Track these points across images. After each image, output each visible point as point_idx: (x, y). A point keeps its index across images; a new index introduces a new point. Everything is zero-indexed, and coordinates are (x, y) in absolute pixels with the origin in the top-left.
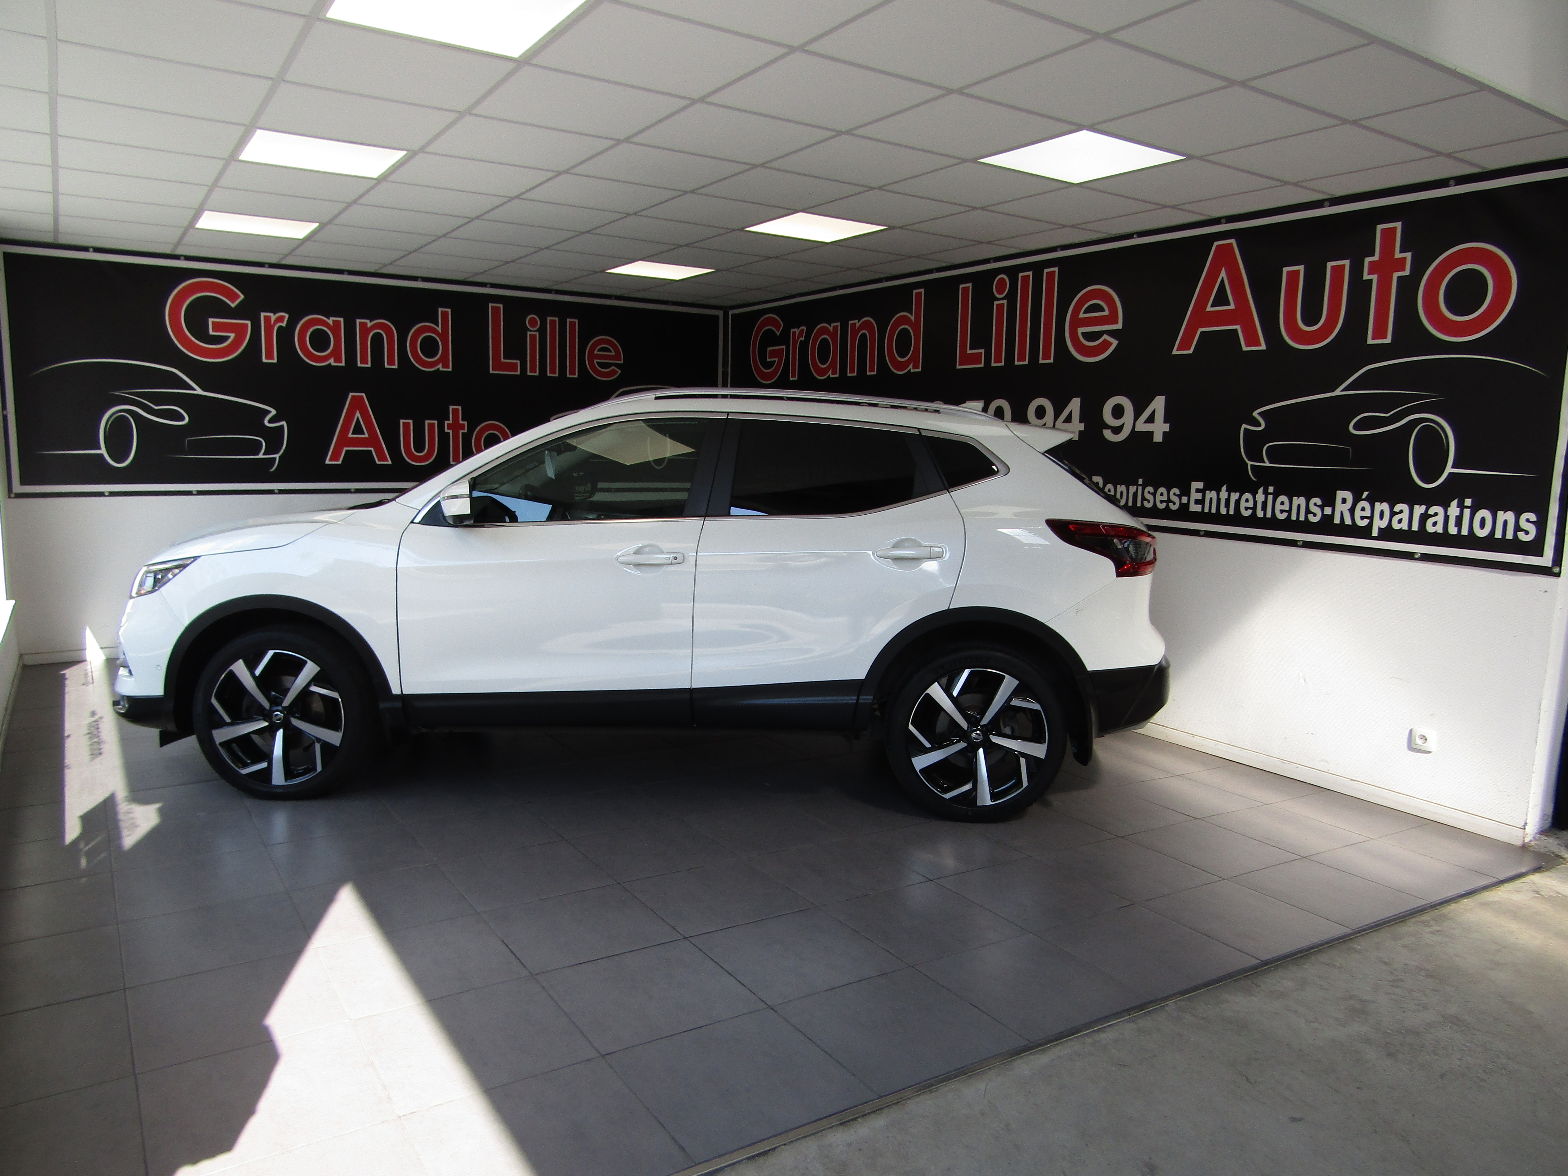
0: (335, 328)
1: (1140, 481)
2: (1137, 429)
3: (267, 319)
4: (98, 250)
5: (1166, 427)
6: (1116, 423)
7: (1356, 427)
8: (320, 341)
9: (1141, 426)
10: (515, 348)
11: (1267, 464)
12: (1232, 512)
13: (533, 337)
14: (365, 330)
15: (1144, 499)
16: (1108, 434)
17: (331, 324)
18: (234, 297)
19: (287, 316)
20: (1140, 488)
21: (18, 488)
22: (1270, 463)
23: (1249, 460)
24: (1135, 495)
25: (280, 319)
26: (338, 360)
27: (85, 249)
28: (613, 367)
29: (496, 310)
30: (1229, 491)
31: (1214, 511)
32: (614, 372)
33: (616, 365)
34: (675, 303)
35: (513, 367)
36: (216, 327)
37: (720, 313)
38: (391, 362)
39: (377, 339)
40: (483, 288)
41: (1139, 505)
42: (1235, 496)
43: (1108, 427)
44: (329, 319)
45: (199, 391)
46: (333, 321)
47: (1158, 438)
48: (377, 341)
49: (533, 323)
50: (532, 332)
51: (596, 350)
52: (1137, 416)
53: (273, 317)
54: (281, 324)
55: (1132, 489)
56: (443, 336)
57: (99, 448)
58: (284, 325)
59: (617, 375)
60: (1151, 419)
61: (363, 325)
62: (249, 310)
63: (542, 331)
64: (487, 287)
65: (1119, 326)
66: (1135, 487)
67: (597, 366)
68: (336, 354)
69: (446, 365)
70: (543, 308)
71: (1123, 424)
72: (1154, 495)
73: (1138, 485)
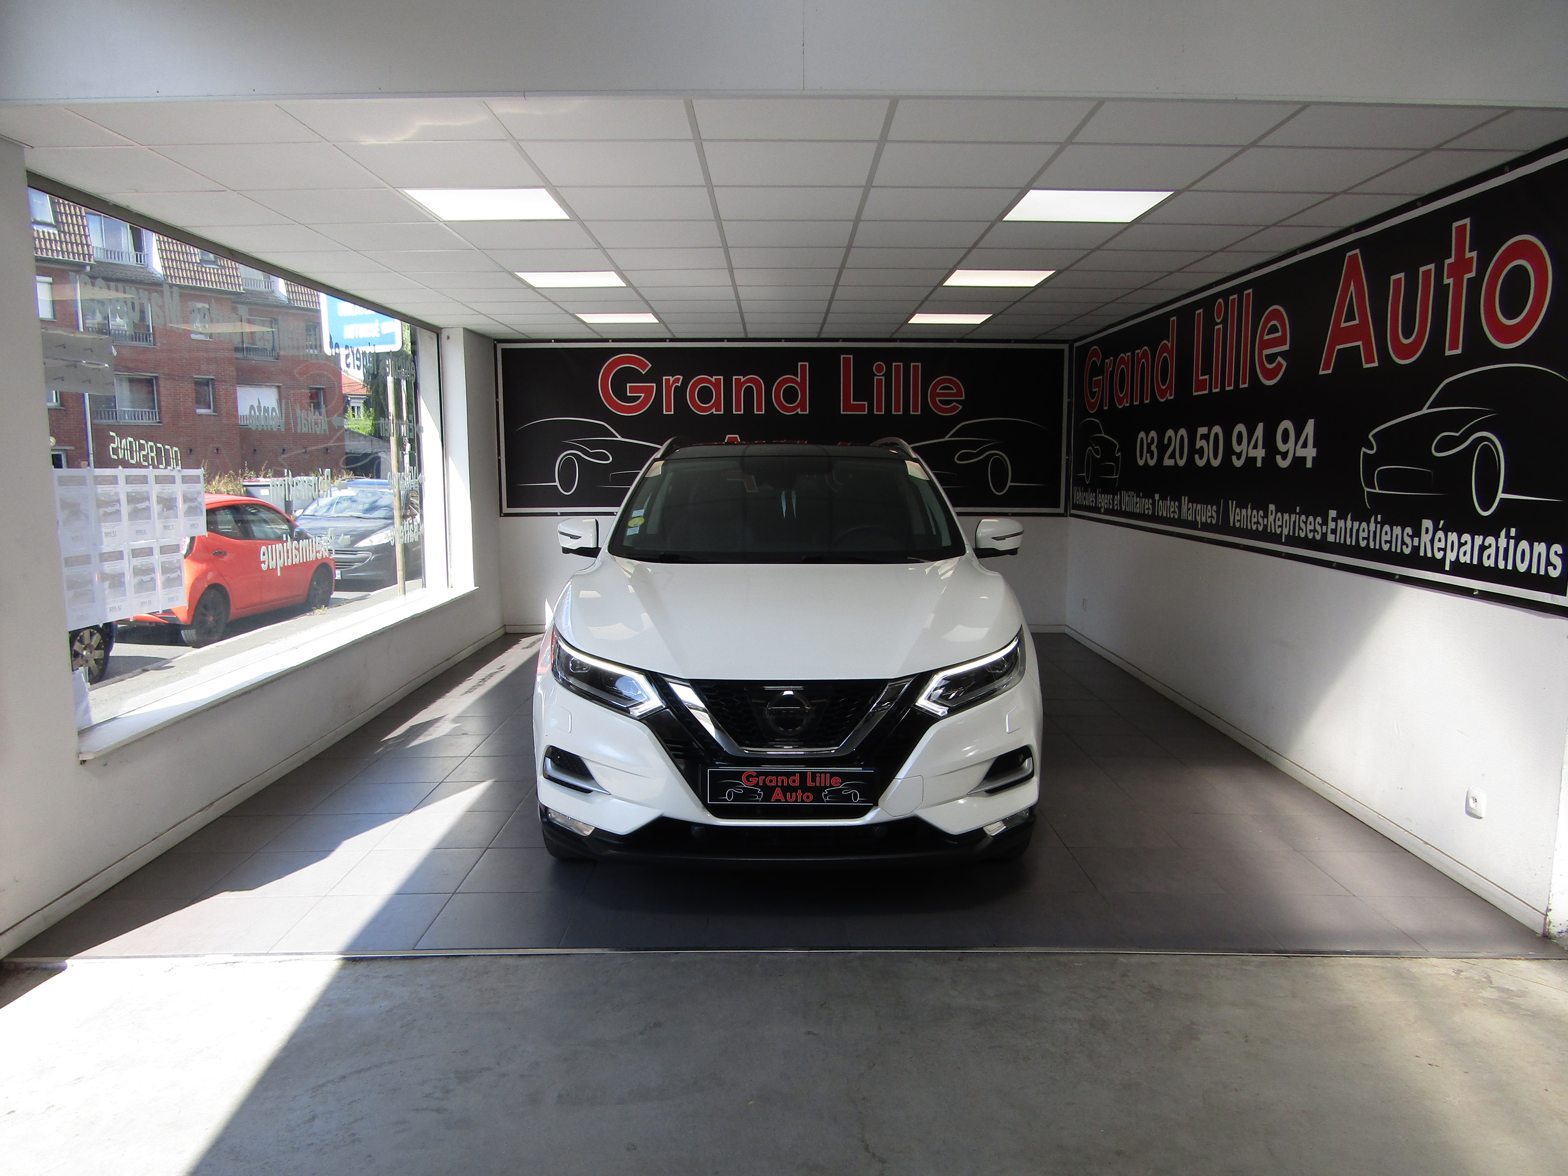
0: (717, 384)
1: (1298, 509)
2: (1296, 455)
3: (668, 381)
4: (557, 341)
5: (1315, 453)
6: (1284, 448)
7: (1436, 448)
8: (705, 396)
9: (1299, 452)
10: (864, 391)
11: (1377, 491)
12: (1354, 544)
13: (879, 381)
14: (739, 384)
15: (1299, 528)
16: (1279, 460)
17: (714, 381)
18: (644, 366)
19: (681, 378)
20: (1297, 517)
21: (506, 510)
22: (1380, 489)
23: (1366, 487)
24: (1295, 523)
25: (677, 381)
26: (718, 410)
27: (549, 341)
28: (954, 404)
29: (847, 360)
30: (1353, 520)
31: (1342, 542)
32: (955, 408)
33: (958, 401)
34: (1017, 341)
35: (862, 408)
36: (633, 390)
37: (1065, 347)
38: (759, 409)
39: (749, 391)
40: (837, 343)
41: (1296, 534)
42: (1356, 524)
43: (1279, 453)
44: (712, 378)
45: (620, 438)
46: (715, 379)
47: (1309, 464)
48: (749, 392)
49: (879, 369)
50: (879, 377)
51: (939, 389)
52: (1297, 441)
53: (672, 379)
54: (677, 384)
55: (1293, 518)
56: (802, 385)
57: (555, 482)
58: (679, 385)
59: (958, 411)
60: (1305, 445)
61: (737, 380)
62: (654, 376)
63: (888, 375)
64: (839, 342)
65: (1286, 348)
67: (939, 403)
68: (717, 405)
69: (803, 409)
70: (889, 356)
71: (1288, 450)
72: (1306, 523)
73: (1296, 514)
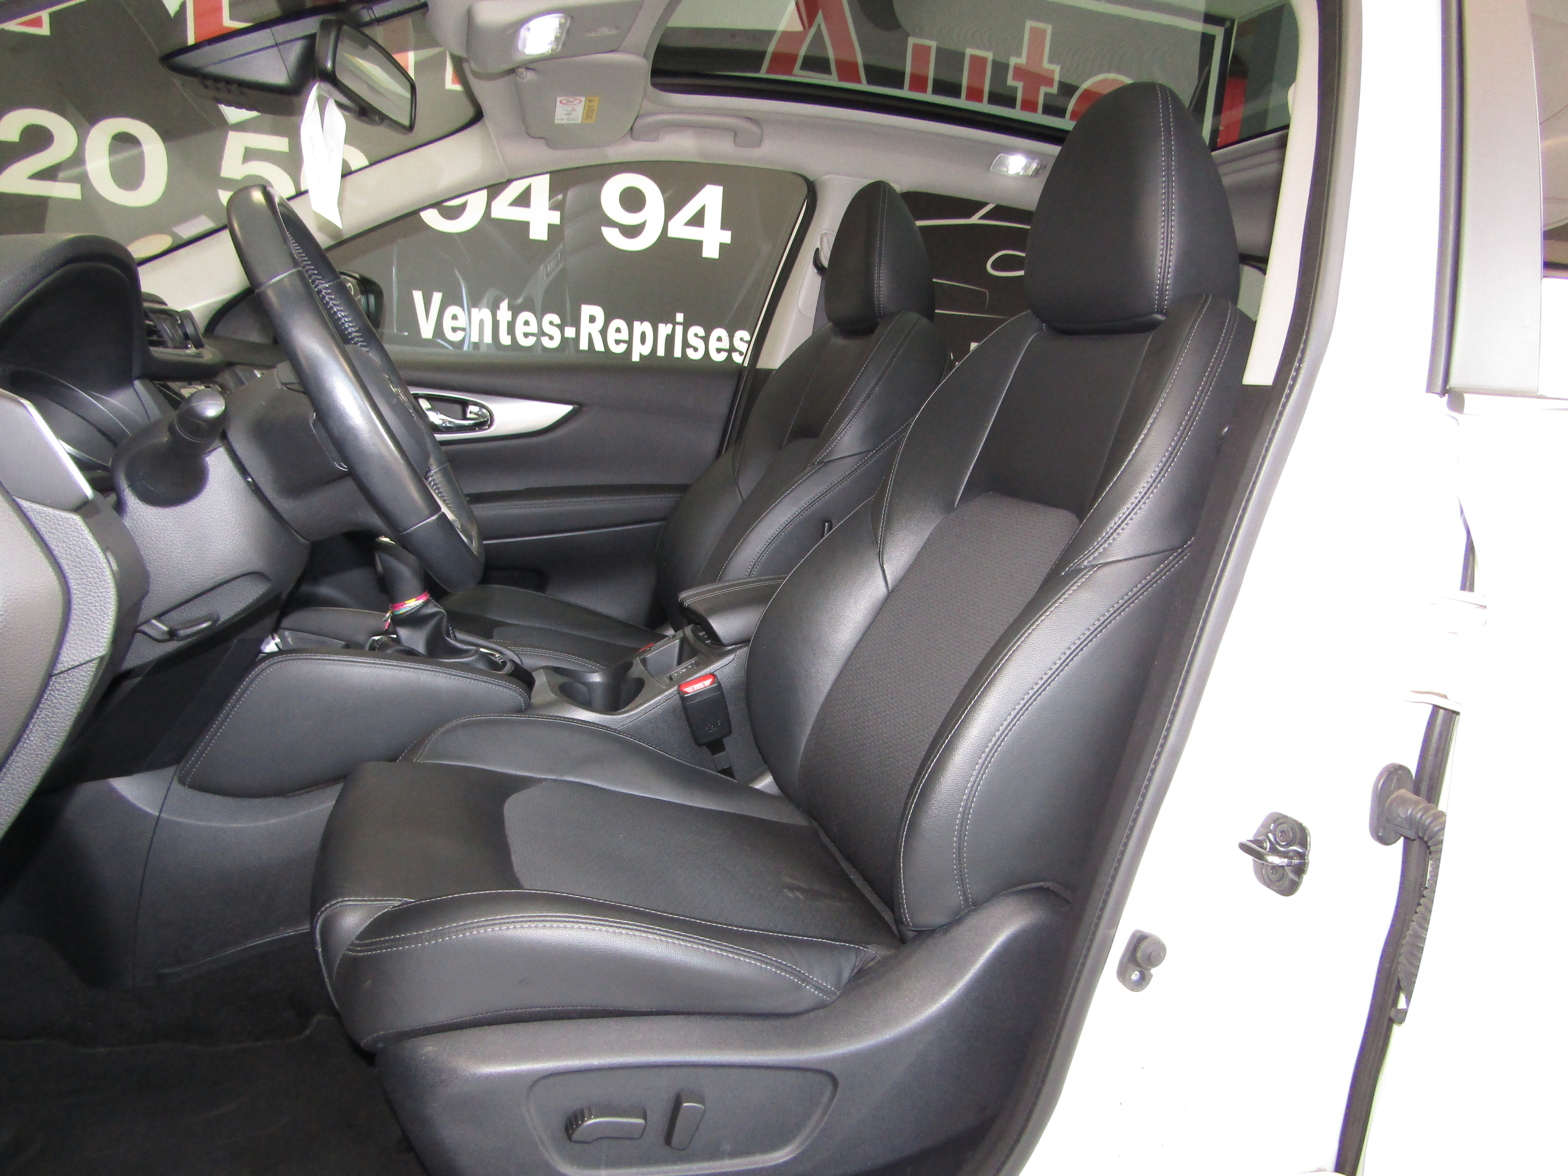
1: (680, 317)
2: (671, 234)
5: (726, 237)
6: (630, 219)
7: (995, 266)
9: (679, 229)
15: (686, 344)
16: (612, 236)
20: (679, 329)
24: (670, 340)
41: (678, 353)
43: (612, 224)
47: (711, 251)
52: (671, 210)
55: (664, 330)
60: (698, 220)
66: (670, 326)
71: (645, 221)
72: (706, 339)
73: (675, 323)
